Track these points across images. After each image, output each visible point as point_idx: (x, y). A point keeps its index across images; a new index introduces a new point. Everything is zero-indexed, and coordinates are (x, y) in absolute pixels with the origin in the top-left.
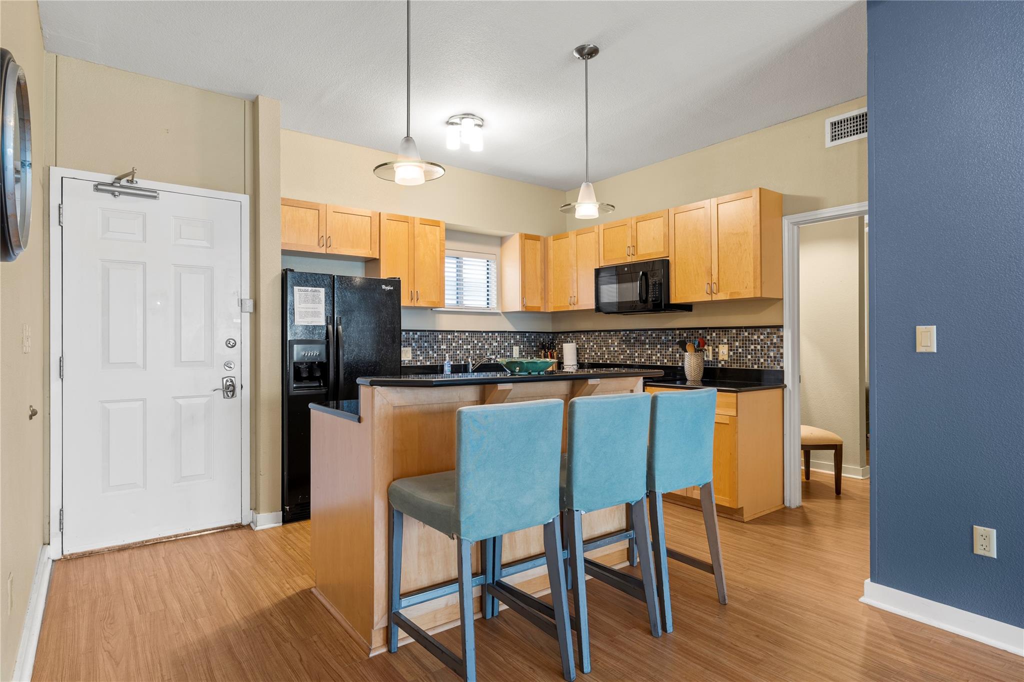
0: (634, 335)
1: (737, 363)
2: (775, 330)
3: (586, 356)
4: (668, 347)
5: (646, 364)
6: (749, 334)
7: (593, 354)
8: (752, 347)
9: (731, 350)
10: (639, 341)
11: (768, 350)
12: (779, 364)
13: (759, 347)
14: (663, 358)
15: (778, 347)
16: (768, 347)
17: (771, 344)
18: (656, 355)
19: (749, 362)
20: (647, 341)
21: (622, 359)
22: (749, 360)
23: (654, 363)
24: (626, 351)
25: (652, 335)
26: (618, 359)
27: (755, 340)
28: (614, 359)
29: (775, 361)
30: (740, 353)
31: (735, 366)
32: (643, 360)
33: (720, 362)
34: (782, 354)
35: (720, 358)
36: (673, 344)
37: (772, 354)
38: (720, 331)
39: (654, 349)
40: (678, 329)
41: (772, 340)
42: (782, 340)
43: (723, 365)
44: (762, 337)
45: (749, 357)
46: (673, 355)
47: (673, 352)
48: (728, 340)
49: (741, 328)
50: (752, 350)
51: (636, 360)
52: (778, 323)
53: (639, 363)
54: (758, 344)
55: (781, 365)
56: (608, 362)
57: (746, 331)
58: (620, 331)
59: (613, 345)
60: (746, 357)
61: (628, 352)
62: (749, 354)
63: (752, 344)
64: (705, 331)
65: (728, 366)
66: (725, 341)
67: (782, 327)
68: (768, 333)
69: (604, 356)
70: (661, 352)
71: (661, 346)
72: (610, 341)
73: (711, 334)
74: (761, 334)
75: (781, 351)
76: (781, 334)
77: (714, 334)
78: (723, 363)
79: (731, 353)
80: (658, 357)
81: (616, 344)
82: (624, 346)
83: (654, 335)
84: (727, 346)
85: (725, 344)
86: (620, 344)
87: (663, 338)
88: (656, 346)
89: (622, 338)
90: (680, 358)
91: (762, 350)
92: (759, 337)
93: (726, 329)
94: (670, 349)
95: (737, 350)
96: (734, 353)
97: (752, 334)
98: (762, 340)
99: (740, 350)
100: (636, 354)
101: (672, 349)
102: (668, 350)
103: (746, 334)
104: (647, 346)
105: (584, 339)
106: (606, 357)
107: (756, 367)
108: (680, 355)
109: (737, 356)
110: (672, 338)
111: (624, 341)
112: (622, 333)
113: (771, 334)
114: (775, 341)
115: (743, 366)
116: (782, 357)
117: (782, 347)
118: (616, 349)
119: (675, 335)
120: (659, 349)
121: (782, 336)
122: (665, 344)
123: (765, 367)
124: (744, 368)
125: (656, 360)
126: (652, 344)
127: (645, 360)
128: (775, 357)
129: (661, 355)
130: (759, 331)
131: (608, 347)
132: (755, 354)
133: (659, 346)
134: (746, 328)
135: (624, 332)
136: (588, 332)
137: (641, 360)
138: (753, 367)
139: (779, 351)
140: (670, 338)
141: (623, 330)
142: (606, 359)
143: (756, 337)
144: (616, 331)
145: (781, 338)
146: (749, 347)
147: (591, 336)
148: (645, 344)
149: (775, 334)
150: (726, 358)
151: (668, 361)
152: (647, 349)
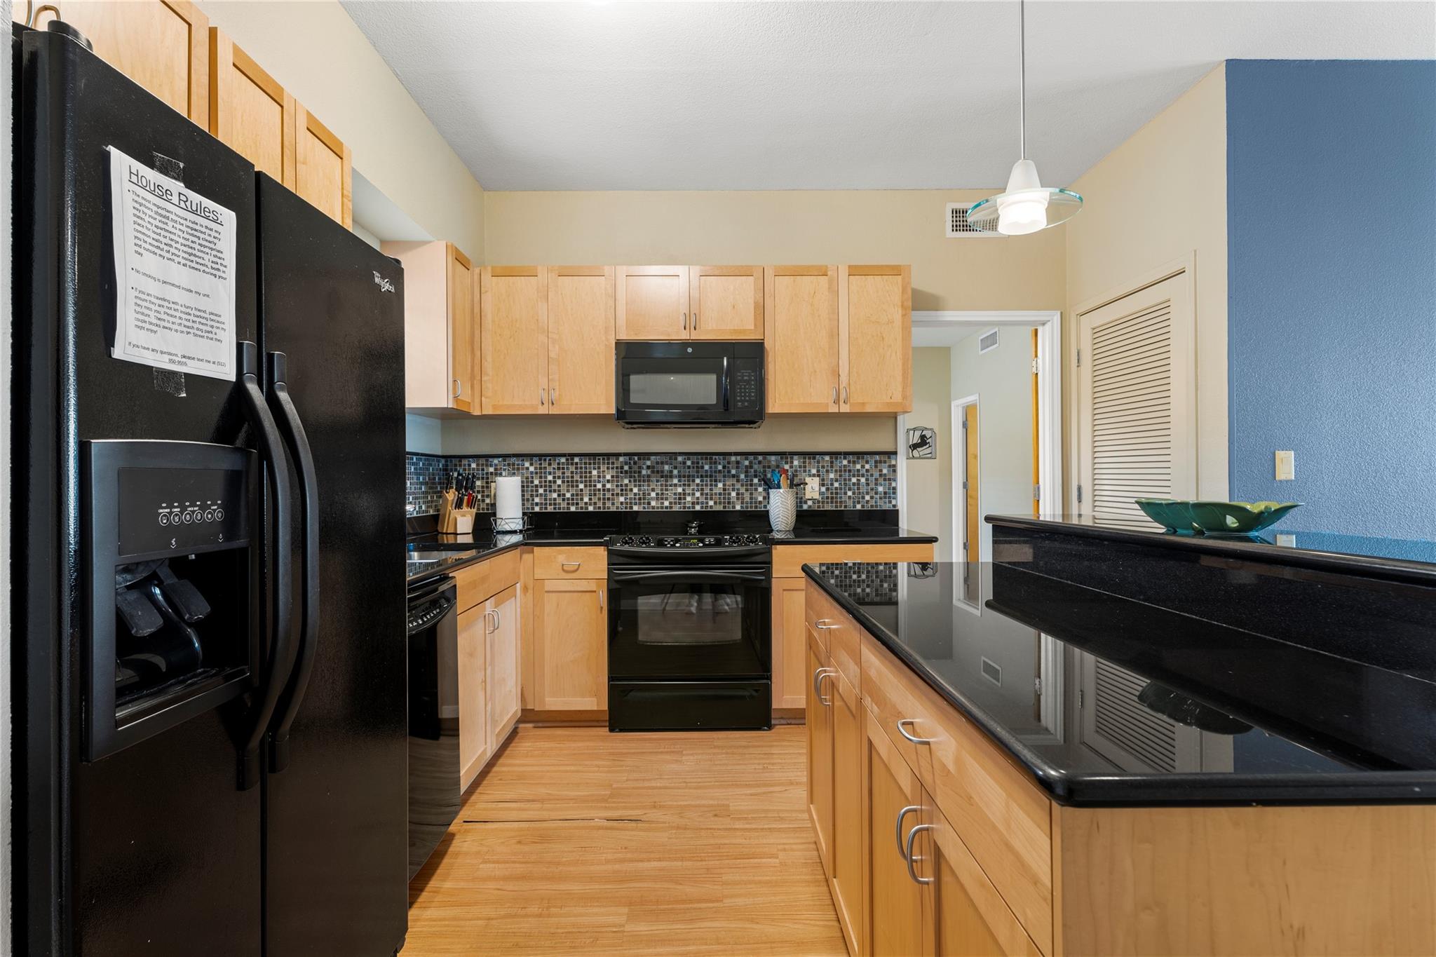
0: (649, 463)
1: (832, 502)
2: (883, 458)
3: (537, 500)
4: (716, 481)
5: (673, 510)
6: (849, 462)
7: (555, 495)
8: (854, 480)
9: (823, 485)
10: (658, 472)
11: (876, 484)
12: (890, 502)
13: (863, 480)
14: (706, 499)
15: (890, 479)
16: (876, 480)
17: (881, 475)
18: (693, 494)
19: (851, 502)
20: (675, 472)
21: (622, 503)
22: (850, 497)
23: (689, 508)
24: (631, 490)
25: (684, 463)
26: (613, 504)
27: (858, 470)
28: (604, 504)
29: (885, 498)
30: (836, 488)
31: (828, 507)
32: (666, 503)
33: (806, 502)
34: (894, 489)
35: (808, 496)
36: (724, 476)
37: (881, 489)
38: (805, 458)
39: (689, 485)
40: (736, 454)
41: (881, 471)
42: (895, 471)
43: (810, 507)
44: (867, 466)
45: (850, 493)
46: (725, 494)
47: (724, 490)
48: (818, 471)
49: (840, 453)
50: (854, 484)
51: (653, 503)
52: (889, 448)
53: (658, 508)
54: (863, 476)
55: (894, 502)
56: (591, 509)
57: (845, 458)
58: (618, 455)
59: (601, 479)
60: (845, 493)
61: (635, 490)
62: (850, 490)
63: (854, 476)
64: (782, 458)
65: (819, 507)
66: (814, 471)
67: (895, 453)
68: (876, 462)
69: (582, 499)
70: (702, 490)
71: (702, 481)
72: (595, 473)
73: (792, 462)
74: (867, 462)
75: (894, 484)
76: (893, 462)
77: (796, 463)
78: (810, 503)
79: (823, 489)
80: (698, 498)
81: (608, 477)
82: (626, 481)
83: (689, 463)
84: (817, 479)
85: (814, 475)
86: (617, 477)
87: (707, 467)
88: (694, 481)
89: (622, 468)
90: (738, 499)
91: (868, 484)
92: (863, 467)
93: (812, 455)
94: (720, 485)
95: (832, 484)
96: (828, 489)
97: (854, 462)
98: (867, 471)
99: (836, 485)
100: (653, 494)
101: (724, 485)
102: (716, 486)
103: (845, 462)
104: (675, 481)
105: (532, 469)
106: (586, 499)
107: (859, 507)
108: (738, 494)
109: (832, 493)
110: (724, 467)
111: (626, 472)
112: (621, 459)
113: (880, 462)
114: (885, 471)
115: (841, 507)
116: (894, 493)
117: (895, 480)
118: (608, 486)
119: (729, 463)
120: (698, 485)
121: (894, 466)
122: (711, 476)
123: (872, 506)
124: (843, 509)
125: (693, 503)
126: (684, 476)
127: (671, 503)
128: (885, 493)
129: (702, 494)
130: (863, 458)
131: (589, 483)
132: (858, 489)
133: (698, 481)
134: (846, 454)
135: (627, 458)
136: (541, 456)
137: (663, 503)
138: (855, 506)
139: (890, 484)
140: (720, 467)
141: (625, 454)
142: (586, 503)
143: (858, 467)
144: (608, 455)
145: (893, 469)
146: (850, 480)
147: (550, 464)
148: (671, 477)
149: (885, 462)
150: (816, 496)
151: (715, 503)
152: (676, 485)
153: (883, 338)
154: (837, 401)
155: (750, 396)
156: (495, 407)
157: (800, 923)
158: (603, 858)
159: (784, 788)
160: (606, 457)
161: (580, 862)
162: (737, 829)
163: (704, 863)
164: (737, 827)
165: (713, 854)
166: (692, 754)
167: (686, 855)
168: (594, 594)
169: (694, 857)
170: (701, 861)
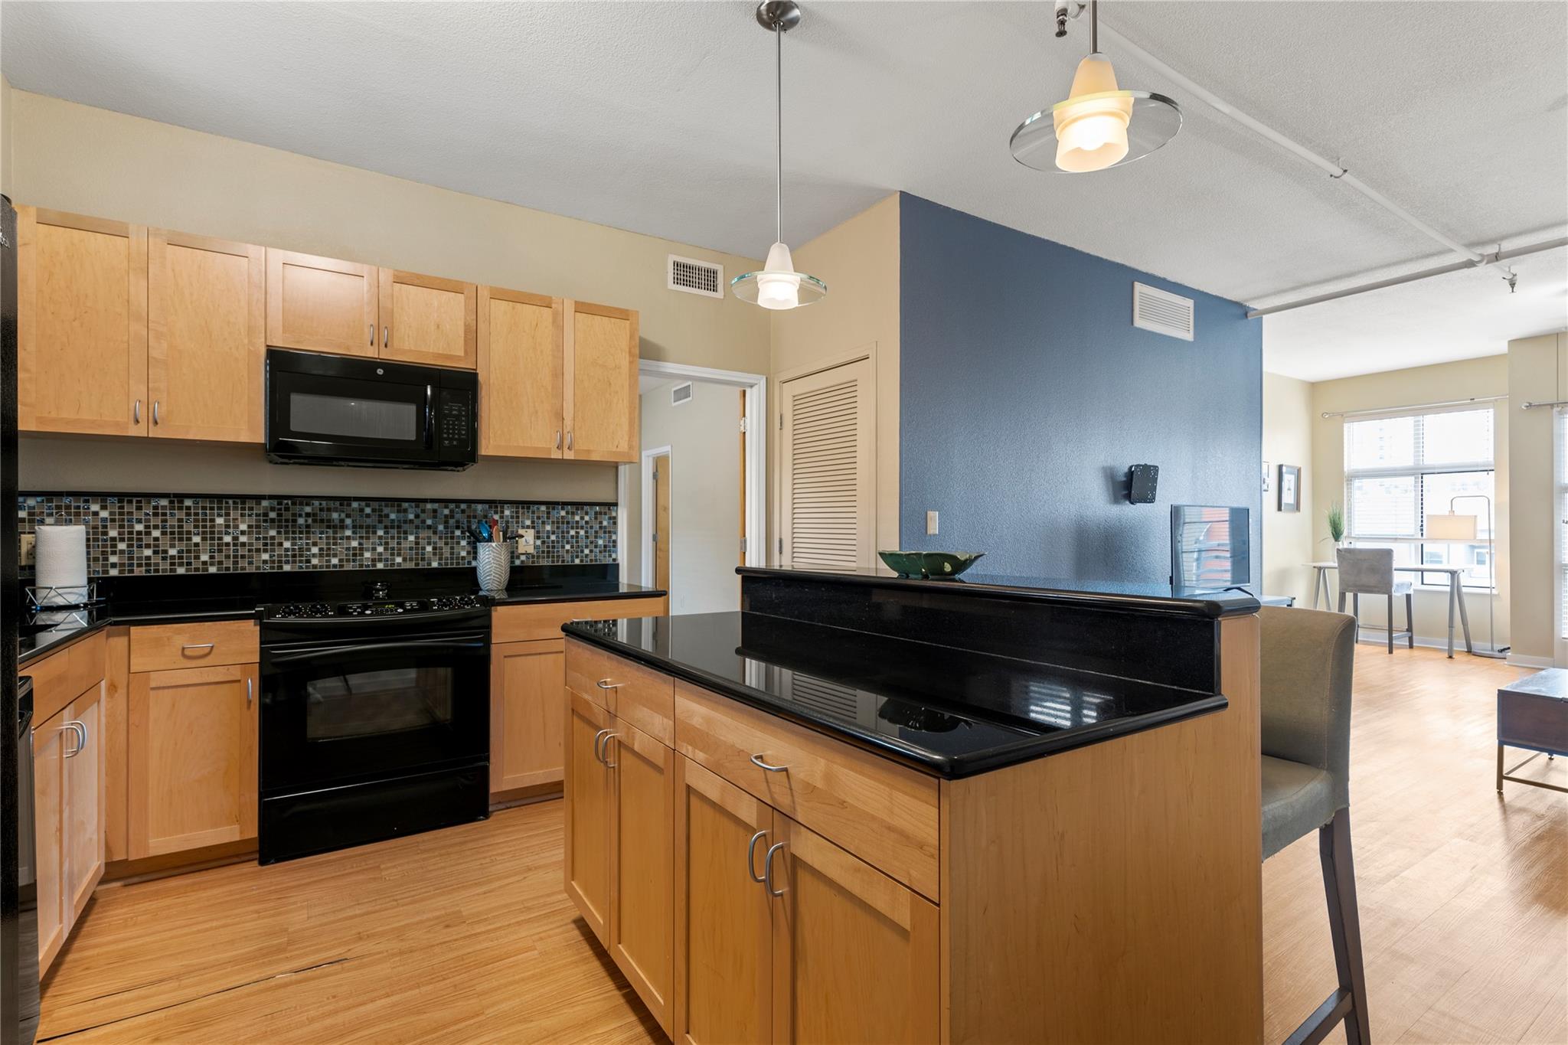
0: (308, 509)
1: (548, 557)
2: (604, 509)
3: (113, 559)
4: (405, 533)
5: (345, 569)
6: (567, 513)
7: (148, 552)
8: (572, 532)
9: (538, 538)
10: (322, 521)
11: (596, 537)
12: (610, 556)
13: (582, 532)
14: (392, 554)
15: (610, 532)
16: (596, 532)
17: (601, 528)
18: (374, 549)
19: (568, 555)
20: (348, 521)
21: (265, 562)
22: (568, 551)
23: (368, 566)
24: (281, 544)
25: (362, 510)
26: (251, 563)
27: (577, 522)
28: (236, 563)
29: (605, 551)
30: (553, 542)
31: (545, 562)
32: (335, 561)
33: (518, 557)
34: (615, 542)
35: (521, 550)
36: (417, 527)
37: (600, 542)
38: (517, 508)
39: (368, 538)
40: (433, 501)
41: (601, 523)
42: (615, 523)
43: (522, 562)
44: (587, 518)
45: (568, 547)
46: (417, 549)
47: (417, 543)
48: (533, 522)
49: (557, 503)
50: (572, 537)
51: (315, 561)
52: (610, 499)
53: (321, 567)
54: (582, 528)
55: (614, 556)
56: (213, 570)
57: (563, 509)
58: (258, 498)
59: (231, 530)
60: (563, 547)
61: (287, 544)
62: (568, 543)
63: (572, 528)
64: (490, 507)
65: (533, 562)
66: (528, 523)
67: (616, 504)
68: (596, 513)
69: (197, 557)
70: (387, 543)
71: (386, 533)
72: (220, 521)
73: (502, 512)
74: (587, 513)
75: (614, 537)
76: (614, 514)
77: (507, 513)
78: (523, 558)
79: (539, 542)
80: (380, 554)
81: (243, 527)
82: (272, 533)
83: (368, 510)
84: (531, 532)
85: (528, 527)
86: (258, 527)
87: (393, 516)
88: (375, 533)
89: (266, 515)
90: (435, 554)
91: (587, 537)
92: (582, 518)
93: (527, 504)
94: (411, 538)
95: (548, 537)
96: (543, 542)
97: (573, 514)
98: (587, 522)
99: (553, 537)
100: (315, 550)
101: (417, 538)
102: (406, 538)
103: (563, 513)
104: (348, 533)
105: (104, 514)
106: (205, 557)
107: (577, 561)
108: (435, 548)
109: (548, 547)
110: (417, 516)
111: (272, 520)
112: (265, 503)
113: (601, 513)
114: (605, 523)
115: (558, 561)
116: (614, 546)
117: (615, 533)
118: (243, 539)
119: (423, 511)
120: (380, 538)
121: (615, 518)
122: (399, 527)
123: (591, 560)
124: (560, 563)
125: (374, 560)
126: (361, 527)
127: (341, 560)
128: (605, 546)
129: (386, 549)
130: (582, 509)
131: (210, 534)
132: (577, 542)
133: (380, 533)
134: (564, 504)
135: (275, 502)
136: (122, 497)
137: (329, 561)
138: (573, 561)
139: (610, 537)
140: (411, 516)
141: (271, 497)
142: (204, 563)
143: (577, 518)
144: (244, 498)
145: (614, 521)
146: (568, 532)
147: (139, 508)
148: (343, 527)
149: (605, 514)
150: (531, 550)
151: (404, 560)
152: (348, 538)
153: (610, 384)
154: (560, 447)
155: (460, 434)
156: (40, 420)
157: (578, 1005)
158: (305, 1018)
159: (522, 877)
160: (239, 501)
161: (269, 1033)
162: (479, 933)
163: (448, 981)
164: (479, 931)
165: (457, 969)
166: (394, 867)
167: (422, 980)
168: (237, 684)
169: (433, 978)
170: (444, 979)
